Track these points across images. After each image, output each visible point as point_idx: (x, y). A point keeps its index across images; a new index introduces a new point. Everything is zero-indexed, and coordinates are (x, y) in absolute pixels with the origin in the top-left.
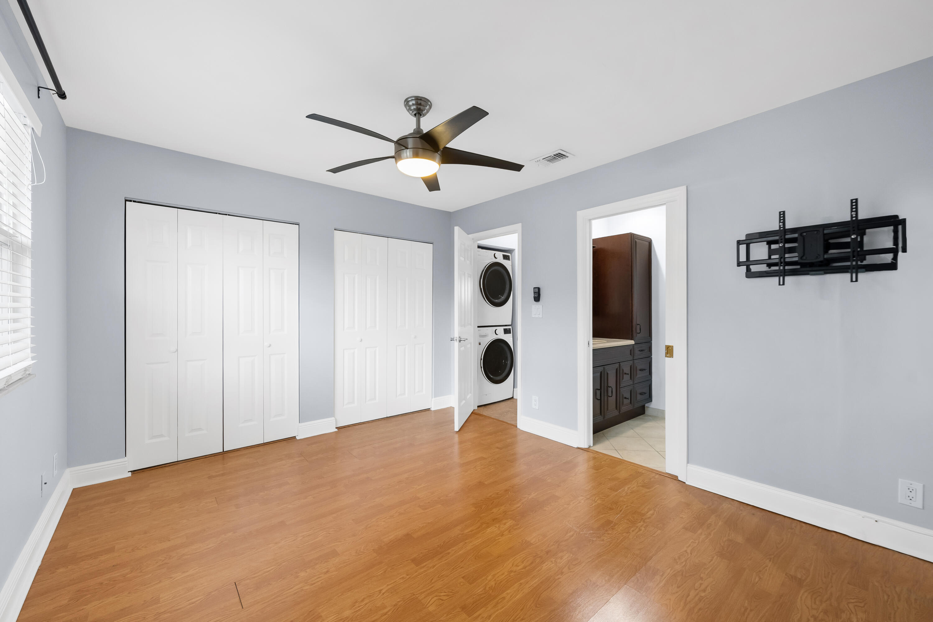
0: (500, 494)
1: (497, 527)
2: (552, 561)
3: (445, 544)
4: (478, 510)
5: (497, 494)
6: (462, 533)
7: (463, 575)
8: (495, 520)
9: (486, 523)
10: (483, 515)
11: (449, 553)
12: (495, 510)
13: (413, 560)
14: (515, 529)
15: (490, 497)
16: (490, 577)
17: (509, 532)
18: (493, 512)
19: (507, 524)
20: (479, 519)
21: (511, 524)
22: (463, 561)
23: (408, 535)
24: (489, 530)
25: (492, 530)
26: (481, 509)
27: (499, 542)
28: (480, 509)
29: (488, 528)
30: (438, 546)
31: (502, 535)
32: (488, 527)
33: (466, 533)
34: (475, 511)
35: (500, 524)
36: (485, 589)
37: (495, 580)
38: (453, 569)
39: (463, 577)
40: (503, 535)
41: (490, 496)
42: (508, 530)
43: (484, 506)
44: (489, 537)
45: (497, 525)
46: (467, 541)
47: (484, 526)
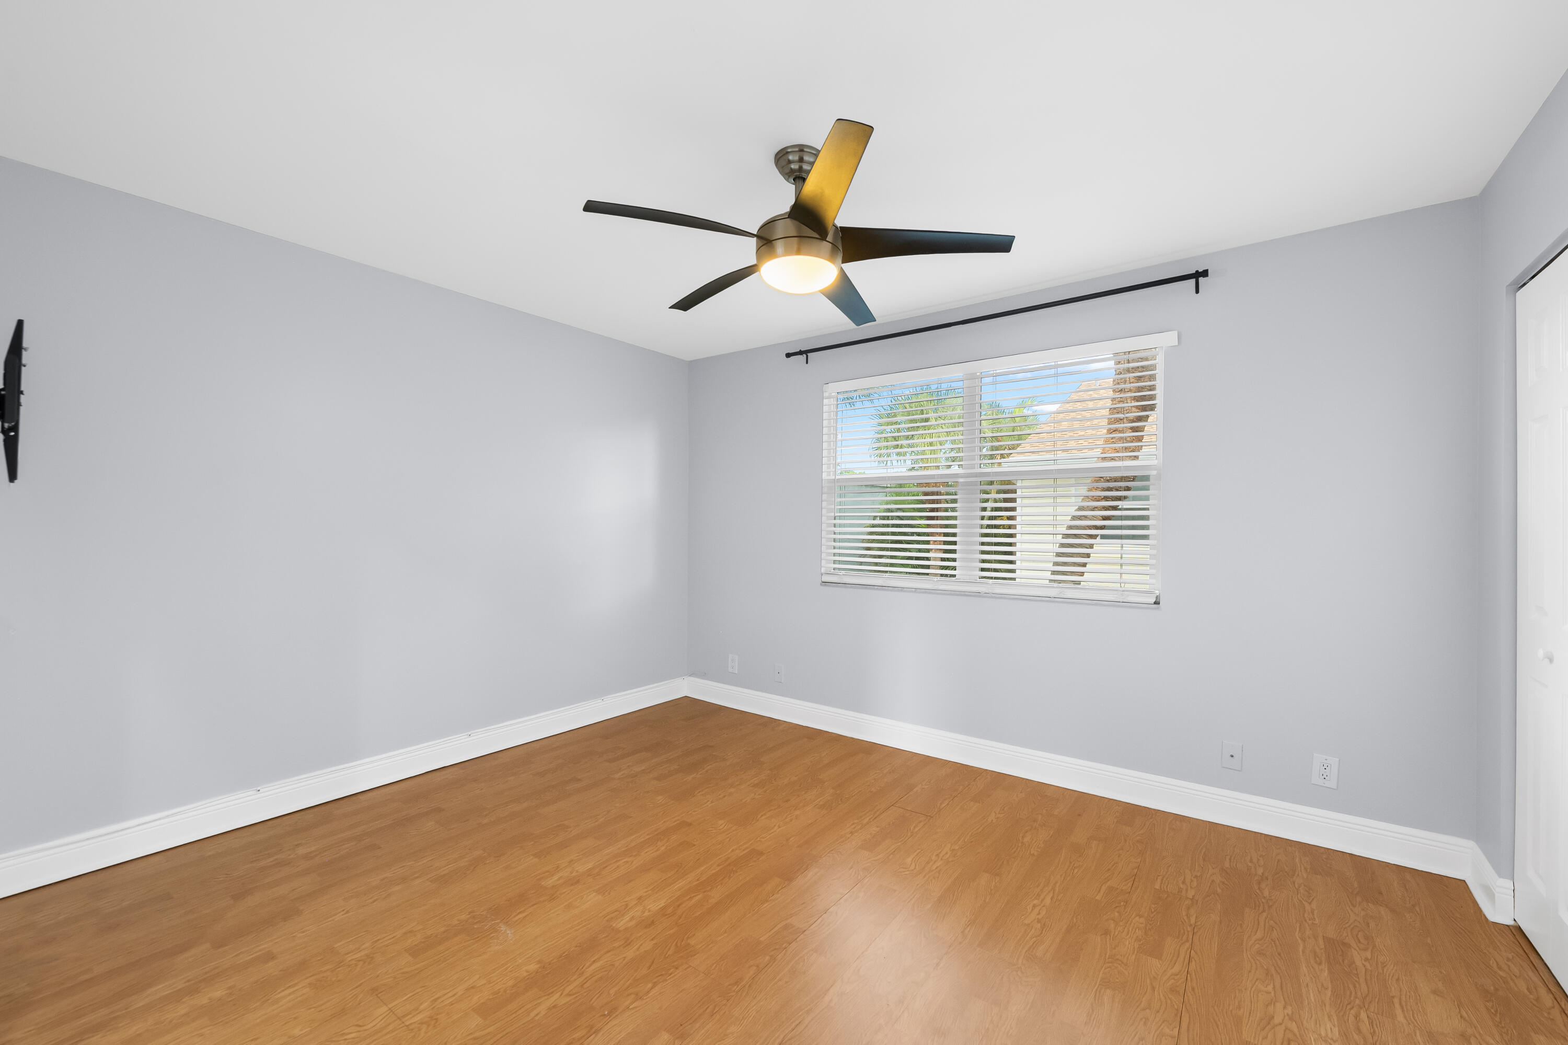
0: (631, 994)
1: (647, 911)
2: (577, 872)
3: (728, 875)
4: (682, 941)
5: (638, 997)
6: (705, 893)
7: (694, 847)
8: (649, 923)
9: (666, 915)
10: (672, 931)
11: (718, 865)
12: (648, 946)
13: (761, 854)
14: (616, 911)
15: (655, 980)
16: (663, 848)
17: (627, 905)
18: (652, 940)
19: (628, 918)
20: (680, 921)
21: (621, 919)
22: (698, 860)
23: (790, 880)
24: (662, 903)
25: (654, 905)
26: (676, 945)
27: (646, 888)
28: (679, 945)
29: (663, 906)
30: (737, 872)
31: (640, 898)
32: (663, 909)
33: (699, 894)
34: (688, 938)
35: (640, 917)
36: (669, 839)
37: (657, 847)
38: (708, 851)
39: (694, 845)
40: (638, 899)
41: (655, 984)
42: (629, 908)
43: (670, 952)
44: (662, 892)
45: (647, 914)
46: (696, 883)
47: (670, 910)
